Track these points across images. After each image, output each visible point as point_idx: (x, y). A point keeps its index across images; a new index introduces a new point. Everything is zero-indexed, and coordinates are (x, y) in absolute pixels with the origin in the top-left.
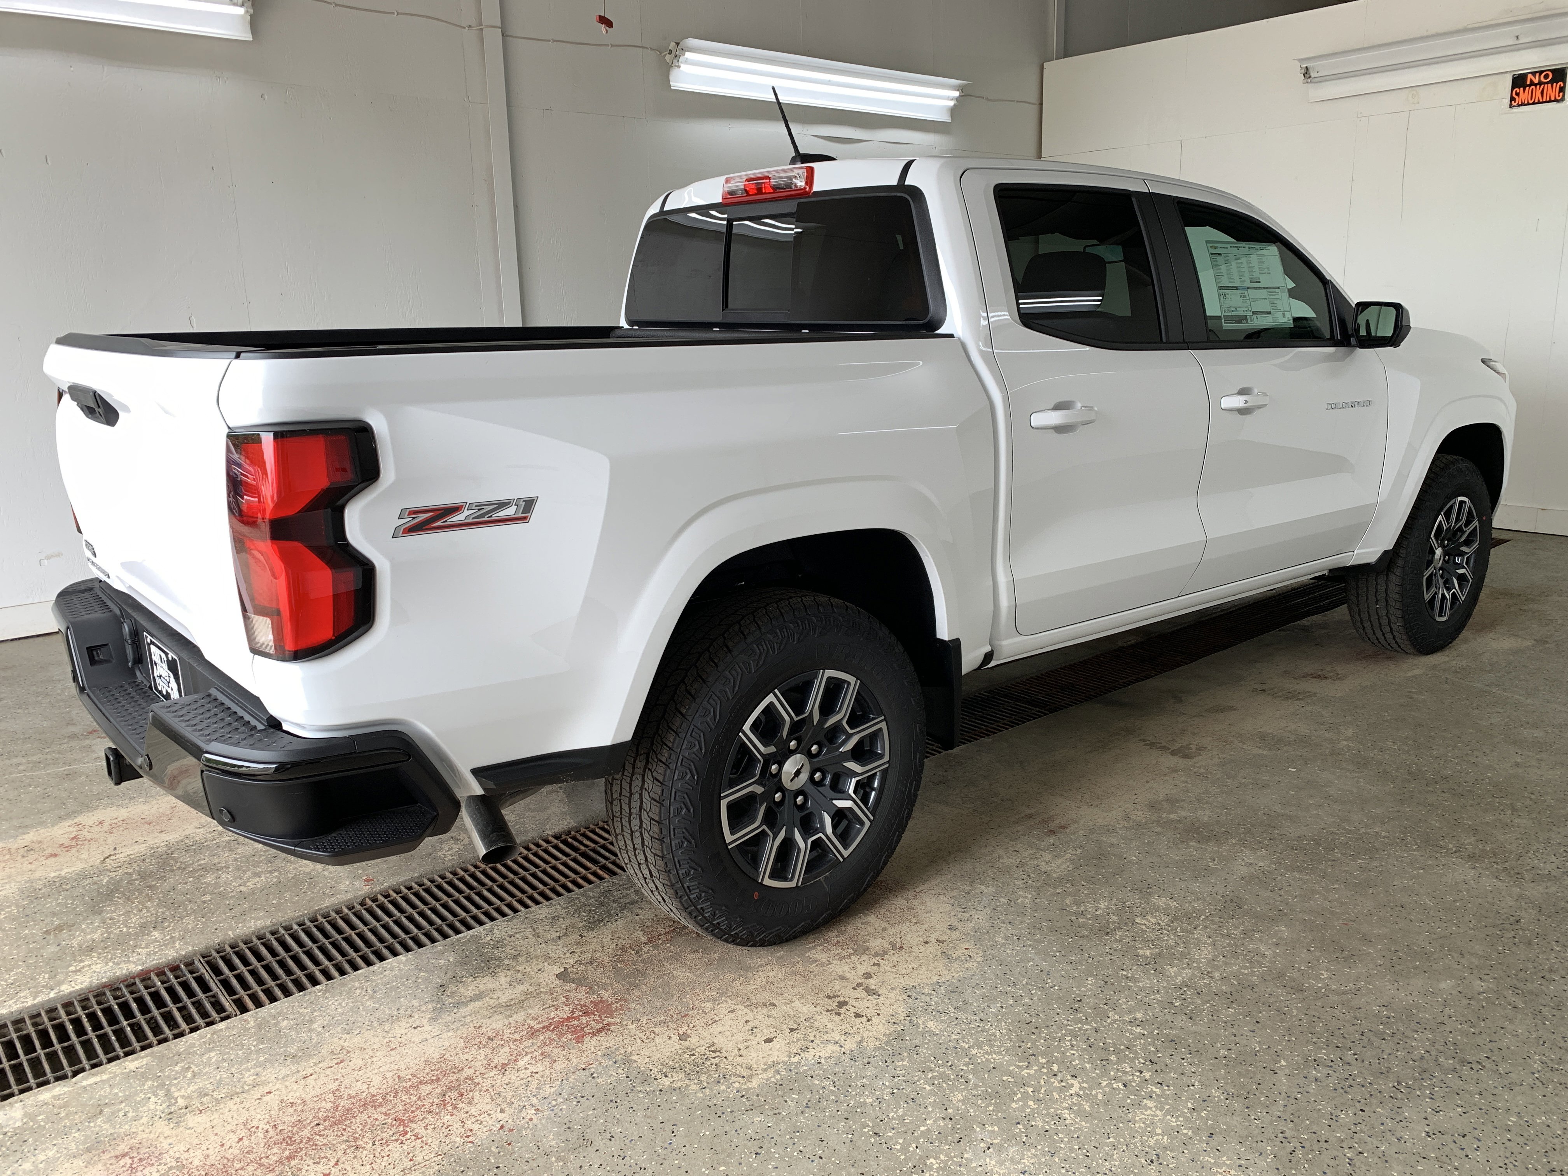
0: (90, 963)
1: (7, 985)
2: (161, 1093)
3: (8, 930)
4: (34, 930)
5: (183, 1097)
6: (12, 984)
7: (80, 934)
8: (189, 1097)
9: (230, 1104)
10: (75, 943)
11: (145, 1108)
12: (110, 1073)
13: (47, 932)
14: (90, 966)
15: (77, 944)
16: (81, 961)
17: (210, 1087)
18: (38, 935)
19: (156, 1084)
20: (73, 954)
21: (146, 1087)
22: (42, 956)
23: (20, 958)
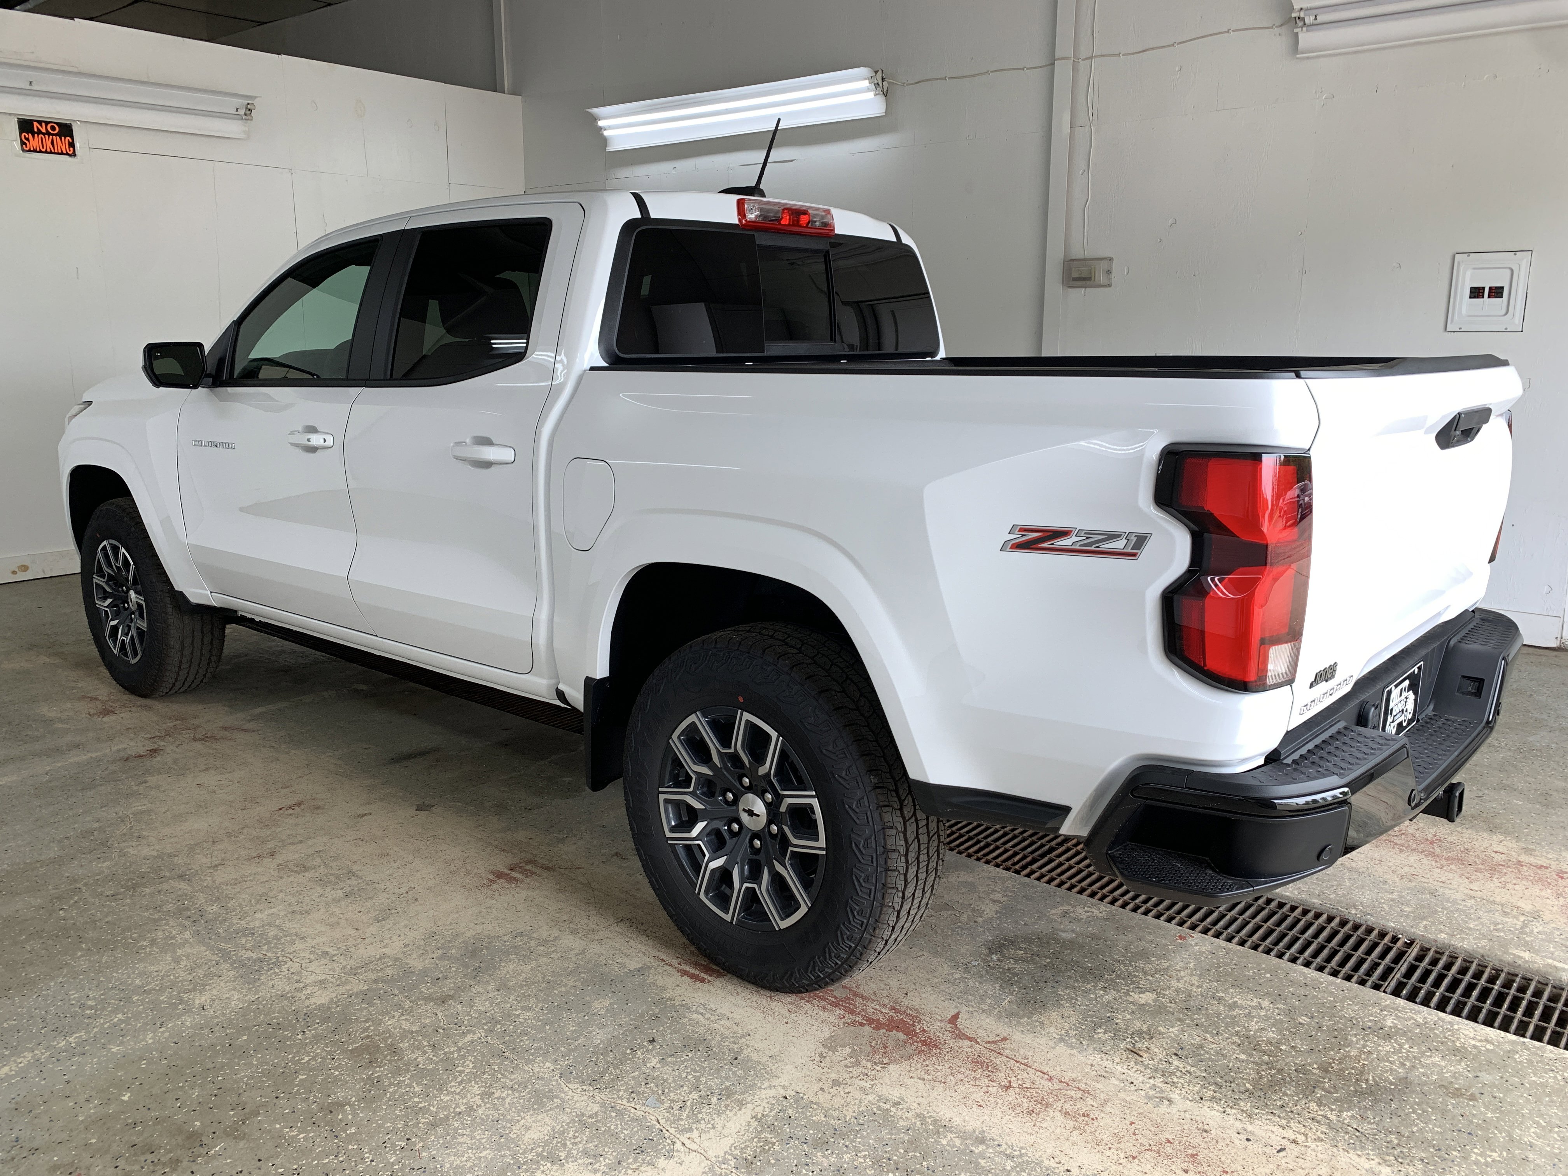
0: (1470, 1040)
1: (1557, 1072)
2: (1527, 930)
3: (1505, 1131)
4: (1482, 1111)
5: (1518, 920)
6: (1553, 1071)
7: (1447, 1072)
8: (1515, 917)
9: (1498, 899)
10: (1462, 1066)
11: (1546, 930)
12: (1544, 961)
13: (1472, 1098)
14: (1473, 1039)
15: (1460, 1065)
16: (1475, 1047)
17: (1497, 913)
18: (1484, 1103)
19: (1525, 936)
20: (1475, 1057)
21: (1532, 938)
22: (1502, 1077)
23: (1522, 1090)
